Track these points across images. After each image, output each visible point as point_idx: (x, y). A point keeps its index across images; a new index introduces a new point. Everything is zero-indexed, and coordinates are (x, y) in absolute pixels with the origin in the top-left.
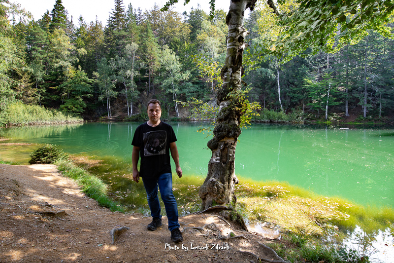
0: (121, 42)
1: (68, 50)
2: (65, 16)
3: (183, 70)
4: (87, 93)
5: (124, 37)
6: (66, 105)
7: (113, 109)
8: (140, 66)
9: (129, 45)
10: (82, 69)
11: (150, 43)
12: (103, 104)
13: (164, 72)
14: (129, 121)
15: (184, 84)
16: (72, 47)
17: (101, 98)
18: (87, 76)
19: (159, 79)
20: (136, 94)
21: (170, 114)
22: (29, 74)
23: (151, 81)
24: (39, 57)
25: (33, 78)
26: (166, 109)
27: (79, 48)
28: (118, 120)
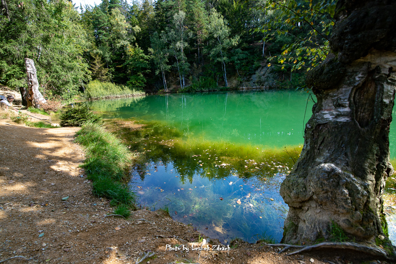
0: (169, 13)
1: (126, 29)
3: (232, 36)
4: (146, 69)
5: (171, 7)
6: (131, 81)
7: (168, 82)
8: (188, 36)
9: (176, 14)
10: (139, 47)
11: (196, 9)
12: (159, 79)
13: (212, 41)
14: (182, 92)
15: (232, 51)
16: (128, 26)
17: (157, 72)
18: (144, 52)
19: (207, 48)
20: (186, 66)
21: (219, 84)
22: (100, 56)
23: (200, 52)
24: (105, 39)
25: (103, 59)
26: (215, 79)
27: (134, 26)
28: (173, 92)
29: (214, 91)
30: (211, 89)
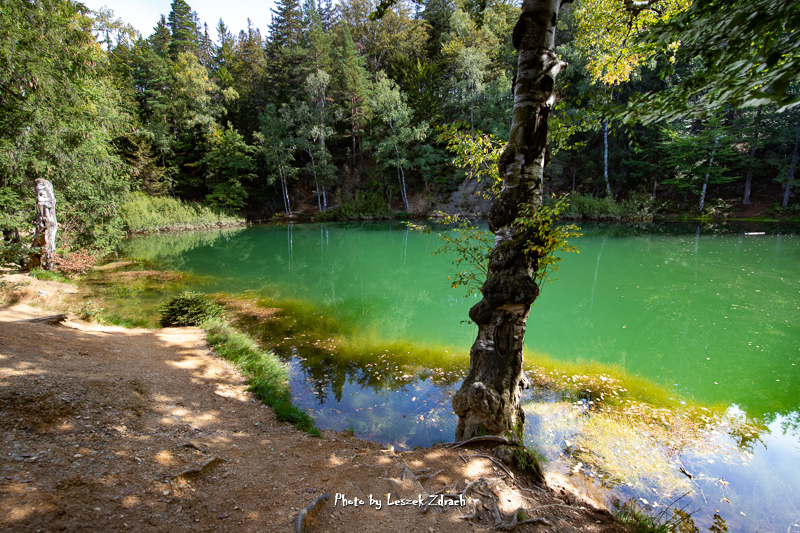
0: (297, 70)
1: (208, 92)
2: (193, 25)
3: (415, 122)
4: (247, 171)
5: (302, 59)
6: (215, 195)
7: (293, 198)
8: (334, 117)
9: (312, 76)
10: (234, 129)
11: (350, 70)
12: (275, 192)
13: (378, 126)
14: (322, 220)
15: (416, 148)
16: (212, 87)
17: (271, 180)
18: (244, 140)
19: (370, 140)
20: (331, 171)
21: (393, 205)
22: (147, 142)
23: (357, 145)
24: (160, 109)
25: (155, 148)
26: (385, 197)
27: (224, 87)
28: (302, 219)
29: (384, 219)
30: (378, 215)
